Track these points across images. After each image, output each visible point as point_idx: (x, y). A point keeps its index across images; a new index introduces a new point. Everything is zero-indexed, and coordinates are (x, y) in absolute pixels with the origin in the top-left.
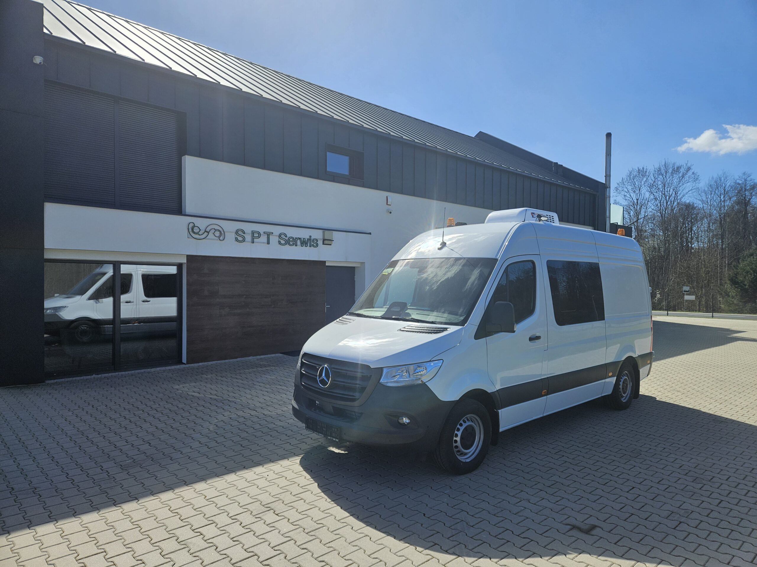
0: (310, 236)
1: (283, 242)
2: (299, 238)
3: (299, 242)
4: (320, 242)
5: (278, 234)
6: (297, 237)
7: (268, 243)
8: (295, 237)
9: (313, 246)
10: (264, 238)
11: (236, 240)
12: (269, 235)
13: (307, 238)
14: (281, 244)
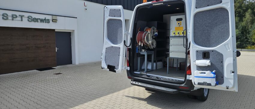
0: (45, 18)
1: (30, 20)
2: (40, 19)
3: (39, 21)
4: (51, 21)
5: (27, 16)
6: (38, 18)
7: (22, 20)
8: (37, 18)
9: (47, 22)
10: (19, 18)
11: (3, 18)
12: (22, 17)
13: (43, 18)
14: (28, 20)
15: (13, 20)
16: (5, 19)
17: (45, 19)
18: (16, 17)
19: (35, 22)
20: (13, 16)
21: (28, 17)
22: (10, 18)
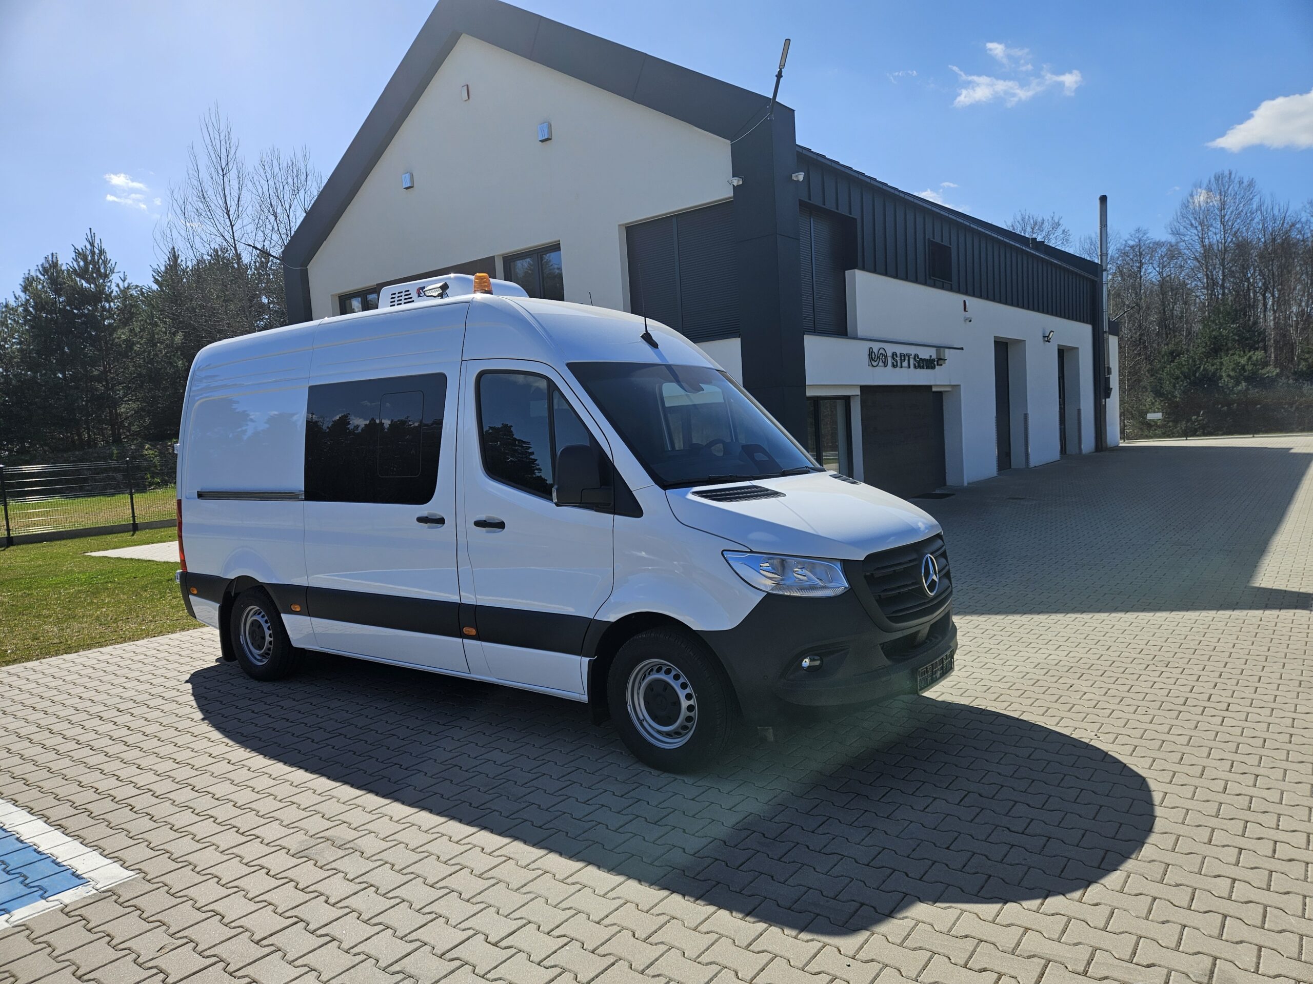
0: (930, 356)
7: (909, 367)
14: (915, 367)
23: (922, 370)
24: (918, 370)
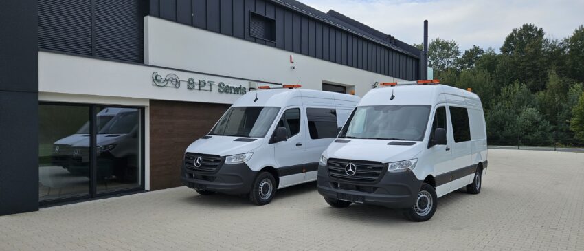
0: (241, 86)
1: (221, 90)
4: (247, 91)
5: (218, 83)
6: (232, 86)
7: (211, 90)
8: (230, 86)
9: (242, 93)
11: (189, 88)
12: (211, 84)
13: (238, 86)
14: (220, 91)
15: (200, 90)
16: (191, 89)
17: (240, 88)
18: (205, 84)
19: (227, 92)
20: (200, 81)
21: (219, 85)
22: (197, 87)
23: (229, 94)
24: (224, 95)
